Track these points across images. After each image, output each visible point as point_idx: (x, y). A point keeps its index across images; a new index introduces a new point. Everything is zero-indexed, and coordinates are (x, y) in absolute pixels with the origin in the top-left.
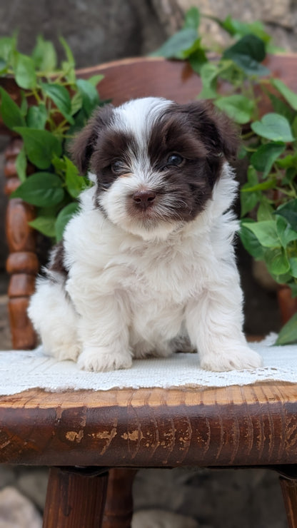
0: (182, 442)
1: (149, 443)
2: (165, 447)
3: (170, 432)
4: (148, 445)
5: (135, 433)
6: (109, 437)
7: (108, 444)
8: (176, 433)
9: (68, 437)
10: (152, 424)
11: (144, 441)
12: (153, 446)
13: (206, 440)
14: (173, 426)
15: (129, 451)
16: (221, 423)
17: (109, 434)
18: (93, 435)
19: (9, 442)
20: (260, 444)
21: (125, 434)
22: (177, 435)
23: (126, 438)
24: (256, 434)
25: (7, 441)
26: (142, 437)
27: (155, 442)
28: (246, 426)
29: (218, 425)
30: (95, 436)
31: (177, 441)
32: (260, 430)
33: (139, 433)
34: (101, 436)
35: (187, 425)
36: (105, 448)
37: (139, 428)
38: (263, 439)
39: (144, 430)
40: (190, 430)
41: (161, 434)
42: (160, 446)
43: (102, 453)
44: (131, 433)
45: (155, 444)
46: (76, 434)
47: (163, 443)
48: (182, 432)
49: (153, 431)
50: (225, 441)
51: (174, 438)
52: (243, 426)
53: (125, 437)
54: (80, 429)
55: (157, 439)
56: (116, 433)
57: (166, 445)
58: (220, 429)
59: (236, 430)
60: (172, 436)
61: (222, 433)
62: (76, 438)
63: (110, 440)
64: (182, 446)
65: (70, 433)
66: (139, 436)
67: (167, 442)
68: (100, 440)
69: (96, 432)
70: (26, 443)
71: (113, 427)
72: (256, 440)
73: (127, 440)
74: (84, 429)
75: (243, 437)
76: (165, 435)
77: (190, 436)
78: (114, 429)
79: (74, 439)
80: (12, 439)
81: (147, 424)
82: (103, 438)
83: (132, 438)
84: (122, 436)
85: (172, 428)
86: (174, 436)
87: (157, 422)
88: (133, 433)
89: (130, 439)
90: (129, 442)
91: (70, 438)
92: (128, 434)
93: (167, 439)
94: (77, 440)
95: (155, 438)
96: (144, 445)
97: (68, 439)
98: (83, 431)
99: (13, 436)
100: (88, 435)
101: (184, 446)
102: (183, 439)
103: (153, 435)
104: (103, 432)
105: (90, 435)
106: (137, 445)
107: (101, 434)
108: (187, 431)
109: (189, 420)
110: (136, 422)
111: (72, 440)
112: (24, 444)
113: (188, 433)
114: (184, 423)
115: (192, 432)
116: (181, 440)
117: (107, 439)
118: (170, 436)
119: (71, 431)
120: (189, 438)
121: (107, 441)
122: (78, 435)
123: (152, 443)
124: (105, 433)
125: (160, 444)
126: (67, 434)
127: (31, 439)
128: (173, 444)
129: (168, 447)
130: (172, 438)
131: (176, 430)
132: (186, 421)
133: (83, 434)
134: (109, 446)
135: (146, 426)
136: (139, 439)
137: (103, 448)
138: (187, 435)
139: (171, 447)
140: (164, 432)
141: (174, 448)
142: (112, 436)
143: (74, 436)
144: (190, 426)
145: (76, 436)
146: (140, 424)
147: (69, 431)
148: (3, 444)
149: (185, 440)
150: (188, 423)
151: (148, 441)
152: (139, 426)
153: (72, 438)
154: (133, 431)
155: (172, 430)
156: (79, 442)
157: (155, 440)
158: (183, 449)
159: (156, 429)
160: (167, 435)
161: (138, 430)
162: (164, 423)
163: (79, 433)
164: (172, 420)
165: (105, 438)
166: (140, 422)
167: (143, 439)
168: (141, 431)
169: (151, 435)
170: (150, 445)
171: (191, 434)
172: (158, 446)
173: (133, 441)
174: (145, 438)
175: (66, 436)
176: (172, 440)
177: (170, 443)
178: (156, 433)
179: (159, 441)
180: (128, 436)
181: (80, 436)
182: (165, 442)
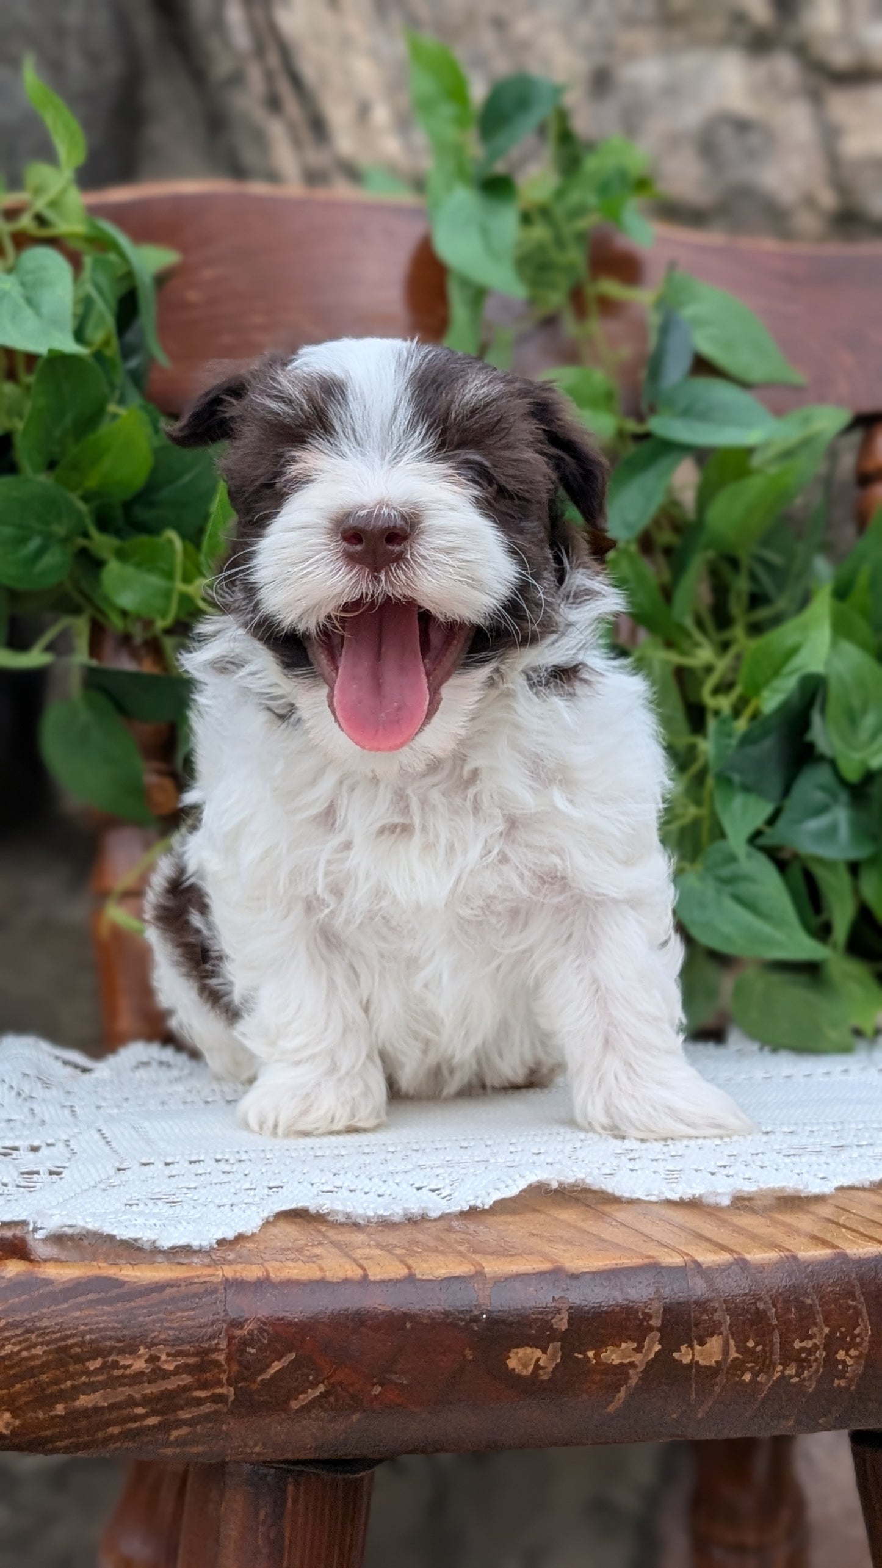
0: (844, 1362)
1: (750, 1369)
2: (795, 1380)
3: (810, 1337)
4: (747, 1377)
5: (715, 1344)
6: (637, 1358)
7: (634, 1381)
8: (827, 1337)
9: (512, 1363)
10: (760, 1317)
11: (738, 1366)
12: (761, 1378)
14: (820, 1318)
15: (693, 1396)
17: (638, 1350)
18: (591, 1354)
19: (321, 1388)
21: (684, 1348)
22: (831, 1344)
23: (687, 1360)
25: (314, 1385)
26: (734, 1354)
27: (766, 1366)
30: (597, 1356)
31: (830, 1361)
33: (726, 1345)
34: (613, 1356)
35: (857, 1313)
36: (622, 1394)
37: (724, 1329)
39: (738, 1333)
40: (864, 1329)
41: (786, 1343)
42: (782, 1377)
43: (611, 1409)
44: (702, 1343)
45: (767, 1373)
46: (538, 1353)
47: (791, 1370)
48: (843, 1337)
49: (763, 1336)
51: (821, 1354)
53: (684, 1355)
54: (551, 1339)
55: (776, 1358)
56: (657, 1347)
57: (798, 1375)
60: (816, 1347)
62: (537, 1366)
63: (640, 1369)
64: (842, 1375)
65: (521, 1352)
66: (726, 1352)
67: (803, 1365)
68: (609, 1369)
69: (600, 1344)
70: (377, 1390)
71: (651, 1329)
73: (690, 1366)
74: (564, 1337)
76: (797, 1345)
77: (866, 1344)
78: (652, 1334)
79: (531, 1368)
80: (332, 1380)
81: (749, 1317)
82: (622, 1364)
83: (704, 1360)
84: (676, 1355)
85: (815, 1324)
86: (822, 1347)
87: (774, 1310)
88: (707, 1345)
89: (697, 1362)
90: (694, 1370)
91: (520, 1368)
92: (692, 1348)
93: (804, 1355)
94: (541, 1372)
95: (768, 1354)
96: (737, 1379)
97: (514, 1370)
98: (560, 1343)
99: (335, 1371)
100: (576, 1355)
101: (847, 1375)
102: (847, 1354)
103: (764, 1346)
104: (620, 1345)
105: (581, 1356)
106: (718, 1380)
107: (613, 1352)
108: (856, 1332)
109: (862, 1299)
110: (716, 1311)
111: (524, 1373)
112: (373, 1393)
113: (858, 1336)
114: (849, 1307)
115: (870, 1332)
116: (839, 1358)
117: (632, 1365)
118: (810, 1349)
119: (523, 1347)
120: (861, 1352)
121: (631, 1372)
122: (544, 1357)
123: (761, 1371)
124: (626, 1349)
125: (782, 1372)
126: (511, 1355)
127: (394, 1377)
128: (817, 1371)
129: (804, 1379)
130: (817, 1354)
131: (826, 1330)
132: (854, 1303)
133: (560, 1353)
134: (637, 1383)
135: (744, 1323)
136: (725, 1359)
137: (619, 1392)
138: (858, 1344)
139: (810, 1377)
140: (794, 1336)
141: (818, 1382)
142: (646, 1355)
143: (531, 1360)
144: (866, 1317)
145: (538, 1359)
146: (728, 1317)
147: (518, 1346)
148: (301, 1397)
149: (851, 1357)
150: (860, 1306)
151: (749, 1365)
152: (726, 1321)
153: (525, 1366)
154: (708, 1339)
155: (815, 1329)
156: (545, 1378)
157: (768, 1362)
158: (843, 1383)
159: (773, 1329)
160: (803, 1344)
161: (721, 1333)
162: (793, 1309)
163: (549, 1351)
164: (817, 1302)
165: (626, 1361)
166: (727, 1310)
167: (736, 1359)
168: (730, 1336)
169: (759, 1348)
170: (755, 1375)
171: (867, 1339)
172: (775, 1378)
173: (706, 1367)
174: (741, 1357)
175: (508, 1361)
176: (816, 1360)
177: (811, 1367)
178: (771, 1341)
179: (780, 1364)
180: (693, 1355)
181: (552, 1359)
182: (798, 1367)
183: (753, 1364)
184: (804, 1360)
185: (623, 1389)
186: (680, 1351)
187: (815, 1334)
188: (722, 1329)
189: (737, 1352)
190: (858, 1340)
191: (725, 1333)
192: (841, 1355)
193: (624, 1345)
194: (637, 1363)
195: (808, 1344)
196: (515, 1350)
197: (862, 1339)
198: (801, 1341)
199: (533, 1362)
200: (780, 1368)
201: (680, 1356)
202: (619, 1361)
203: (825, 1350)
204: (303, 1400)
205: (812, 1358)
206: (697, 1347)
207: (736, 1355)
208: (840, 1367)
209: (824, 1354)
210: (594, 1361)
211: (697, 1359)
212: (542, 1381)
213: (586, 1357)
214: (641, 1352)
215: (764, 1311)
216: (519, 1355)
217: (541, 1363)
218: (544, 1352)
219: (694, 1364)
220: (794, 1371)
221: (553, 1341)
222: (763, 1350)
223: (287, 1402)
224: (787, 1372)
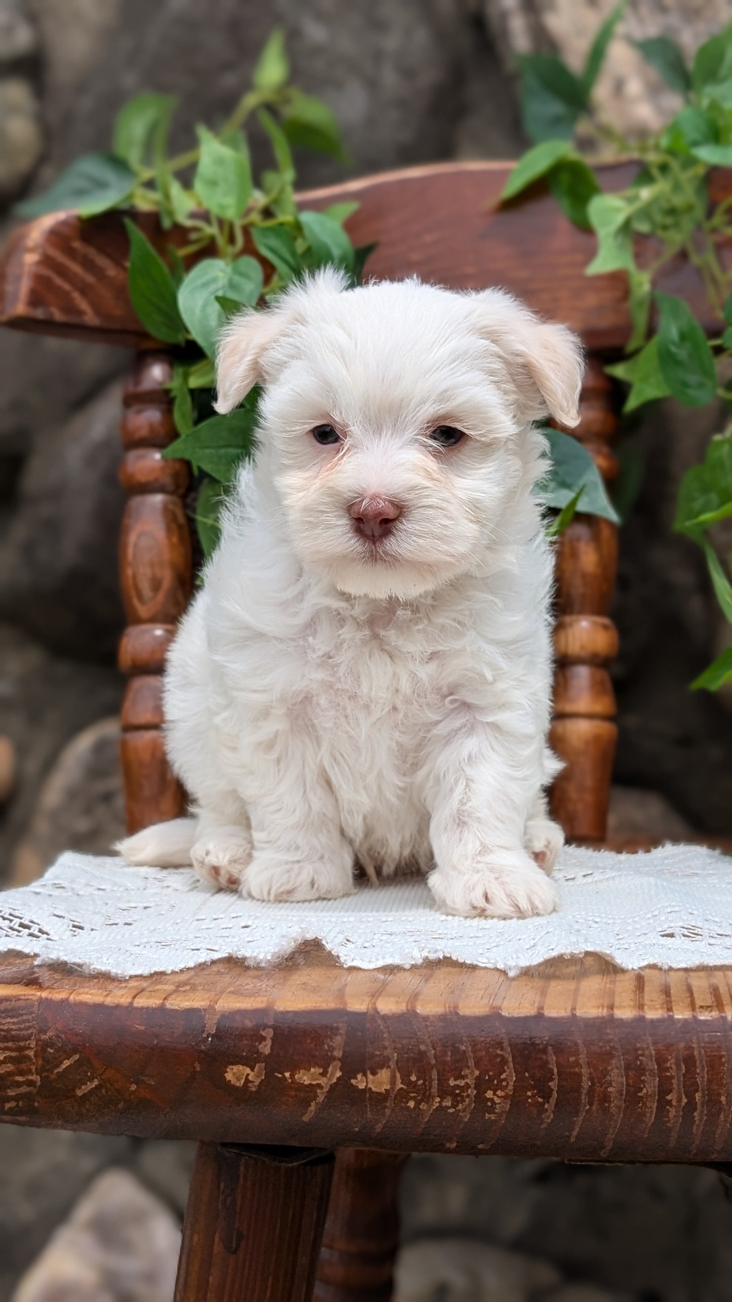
0: (492, 1100)
1: (414, 1098)
2: (451, 1110)
3: (463, 1077)
4: (411, 1104)
5: (384, 1075)
7: (321, 1098)
8: (477, 1078)
9: (229, 1076)
10: (422, 1055)
11: (402, 1096)
12: (423, 1106)
13: (547, 1097)
14: (471, 1063)
15: (369, 1115)
16: (583, 1059)
17: (324, 1074)
18: (287, 1075)
19: (96, 1082)
20: (673, 1112)
21: (359, 1076)
22: (481, 1085)
23: (362, 1086)
24: (664, 1090)
25: (91, 1079)
26: (399, 1085)
27: (427, 1098)
28: (641, 1070)
29: (577, 1064)
30: (292, 1076)
31: (480, 1098)
32: (675, 1081)
33: (393, 1077)
34: (305, 1078)
35: (504, 1061)
36: (312, 1107)
37: (392, 1064)
38: (679, 1100)
39: (404, 1069)
40: (509, 1075)
41: (442, 1081)
42: (440, 1106)
44: (374, 1073)
45: (427, 1103)
46: (248, 1070)
47: (448, 1103)
48: (491, 1080)
49: (424, 1073)
50: (591, 1104)
51: (472, 1092)
52: (635, 1070)
53: (360, 1082)
54: (257, 1060)
55: (434, 1090)
56: (339, 1074)
57: (453, 1106)
58: (579, 1075)
59: (617, 1079)
60: (467, 1086)
61: (586, 1084)
62: (247, 1081)
63: (326, 1090)
64: (491, 1110)
65: (236, 1068)
66: (393, 1082)
67: (457, 1099)
68: (301, 1087)
69: (294, 1068)
70: (133, 1087)
71: (334, 1059)
72: (663, 1104)
73: (364, 1091)
74: (267, 1059)
75: (633, 1097)
76: (452, 1083)
77: (511, 1087)
78: (334, 1063)
79: (242, 1081)
80: (103, 1077)
81: (412, 1055)
82: (310, 1084)
83: (375, 1087)
84: (353, 1081)
85: (468, 1067)
86: (473, 1086)
87: (433, 1051)
88: (379, 1076)
89: (370, 1089)
90: (368, 1095)
91: (235, 1080)
92: (366, 1077)
93: (457, 1091)
94: (250, 1085)
95: (428, 1088)
96: (403, 1105)
97: (230, 1081)
98: (264, 1064)
99: (105, 1069)
100: (276, 1074)
101: (496, 1111)
102: (494, 1094)
103: (425, 1081)
104: (309, 1070)
105: (280, 1076)
106: (388, 1104)
107: (304, 1074)
108: (503, 1076)
109: (509, 1049)
110: (386, 1048)
111: (238, 1084)
112: (131, 1089)
113: (504, 1080)
114: (498, 1056)
115: (514, 1078)
116: (488, 1097)
117: (319, 1086)
118: (463, 1086)
119: (236, 1064)
120: (507, 1093)
121: (319, 1091)
122: (252, 1074)
123: (422, 1100)
124: (315, 1073)
125: (440, 1102)
126: (228, 1070)
127: (145, 1079)
128: (470, 1105)
129: (459, 1110)
130: (469, 1092)
131: (477, 1073)
132: (502, 1053)
133: (264, 1071)
134: (323, 1101)
135: (408, 1060)
136: (393, 1088)
137: (310, 1106)
138: (504, 1086)
139: (464, 1110)
140: (449, 1075)
141: (471, 1113)
142: (330, 1079)
143: (243, 1075)
144: (511, 1065)
145: (248, 1075)
146: (396, 1054)
147: (233, 1064)
148: (83, 1087)
149: (498, 1096)
150: (506, 1056)
151: (412, 1095)
152: (393, 1057)
153: (238, 1079)
154: (379, 1071)
155: (467, 1071)
156: (254, 1089)
157: (427, 1093)
158: (493, 1117)
159: (432, 1068)
160: (457, 1082)
161: (389, 1067)
162: (449, 1053)
163: (256, 1070)
164: (470, 1049)
165: (314, 1083)
166: (395, 1048)
167: (401, 1089)
168: (397, 1070)
169: (420, 1082)
170: (418, 1103)
171: (512, 1083)
172: (434, 1107)
173: (377, 1093)
174: (405, 1087)
175: (226, 1075)
176: (468, 1096)
177: (465, 1101)
178: (431, 1077)
179: (438, 1096)
180: (367, 1083)
181: (258, 1076)
182: (452, 1100)
183: (416, 1095)
184: (458, 1095)
185: (313, 1104)
186: (356, 1078)
187: (467, 1075)
188: (391, 1063)
189: (402, 1083)
190: (504, 1083)
191: (392, 1066)
192: (489, 1094)
193: (312, 1070)
194: (323, 1085)
195: (462, 1083)
196: (231, 1067)
197: (508, 1083)
198: (455, 1080)
199: (244, 1077)
200: (438, 1099)
201: (357, 1083)
202: (309, 1082)
203: (475, 1088)
204: (84, 1090)
205: (465, 1094)
206: (370, 1077)
207: (402, 1086)
208: (489, 1104)
209: (475, 1092)
210: (290, 1081)
211: (370, 1086)
212: (252, 1092)
213: (284, 1076)
214: (326, 1077)
215: (425, 1052)
216: (234, 1071)
217: (250, 1078)
218: (252, 1070)
219: (367, 1090)
220: (450, 1103)
221: (259, 1062)
222: (424, 1084)
223: (73, 1090)
224: (444, 1104)
